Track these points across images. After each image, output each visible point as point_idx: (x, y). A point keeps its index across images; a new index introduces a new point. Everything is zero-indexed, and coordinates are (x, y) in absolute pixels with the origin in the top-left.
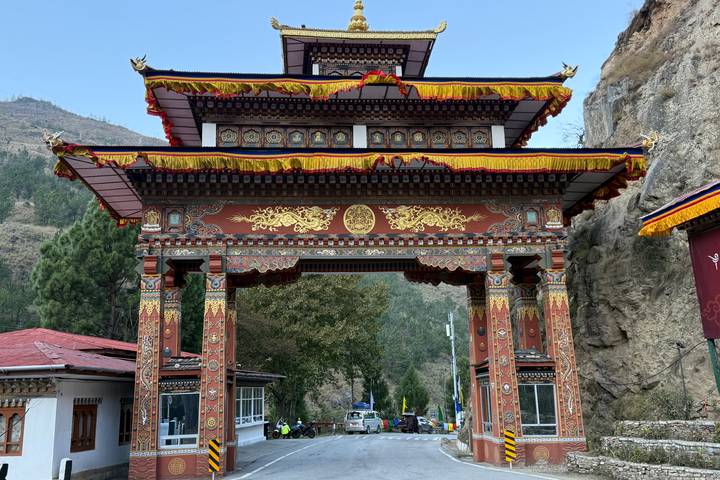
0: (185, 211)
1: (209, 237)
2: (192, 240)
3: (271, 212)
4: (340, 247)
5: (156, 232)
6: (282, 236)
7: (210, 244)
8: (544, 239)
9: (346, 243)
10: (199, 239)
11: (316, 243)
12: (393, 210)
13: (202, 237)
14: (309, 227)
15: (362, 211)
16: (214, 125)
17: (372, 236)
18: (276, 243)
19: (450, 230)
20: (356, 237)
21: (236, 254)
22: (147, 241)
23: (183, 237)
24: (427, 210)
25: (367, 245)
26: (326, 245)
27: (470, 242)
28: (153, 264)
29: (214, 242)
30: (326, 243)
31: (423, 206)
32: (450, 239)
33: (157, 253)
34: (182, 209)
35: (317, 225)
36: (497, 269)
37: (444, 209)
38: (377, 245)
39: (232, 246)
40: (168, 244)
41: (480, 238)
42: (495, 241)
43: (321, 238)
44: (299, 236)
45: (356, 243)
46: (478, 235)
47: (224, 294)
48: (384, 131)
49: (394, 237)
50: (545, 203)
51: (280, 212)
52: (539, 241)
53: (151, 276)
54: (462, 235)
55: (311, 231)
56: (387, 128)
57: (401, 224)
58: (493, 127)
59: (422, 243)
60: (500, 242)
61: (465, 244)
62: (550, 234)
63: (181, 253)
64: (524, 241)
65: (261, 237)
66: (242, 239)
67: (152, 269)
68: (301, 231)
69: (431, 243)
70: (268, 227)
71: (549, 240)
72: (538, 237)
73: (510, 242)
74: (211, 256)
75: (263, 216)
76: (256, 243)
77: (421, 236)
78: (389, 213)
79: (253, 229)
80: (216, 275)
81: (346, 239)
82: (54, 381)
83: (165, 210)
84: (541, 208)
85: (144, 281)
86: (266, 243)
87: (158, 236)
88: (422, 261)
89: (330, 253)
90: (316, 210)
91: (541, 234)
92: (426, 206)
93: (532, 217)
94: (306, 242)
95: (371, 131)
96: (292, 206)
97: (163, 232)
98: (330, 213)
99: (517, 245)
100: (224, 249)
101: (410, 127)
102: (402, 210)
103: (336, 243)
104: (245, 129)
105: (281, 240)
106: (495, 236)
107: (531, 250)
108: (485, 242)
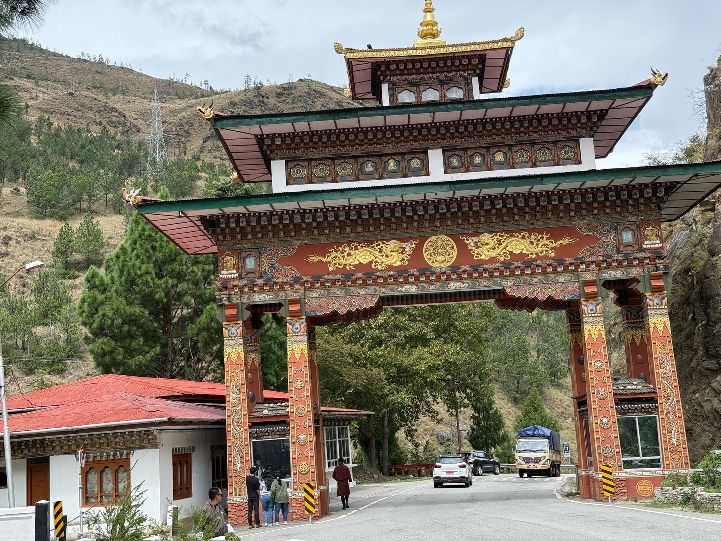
0: (260, 254)
1: (286, 280)
2: (270, 284)
3: (347, 249)
4: (422, 282)
5: (234, 278)
6: (360, 275)
7: (287, 287)
8: (641, 261)
9: (427, 278)
10: (276, 283)
11: (396, 279)
12: (475, 239)
13: (280, 280)
14: (388, 263)
15: (442, 242)
16: (283, 162)
17: (454, 268)
18: (354, 281)
19: (538, 257)
20: (437, 271)
21: (315, 295)
22: (226, 288)
23: (260, 281)
24: (511, 236)
25: (449, 279)
26: (406, 281)
27: (560, 269)
28: (233, 312)
29: (292, 285)
30: (406, 279)
31: (507, 233)
32: (538, 266)
33: (236, 299)
34: (258, 252)
35: (395, 260)
36: (591, 297)
37: (530, 235)
38: (459, 277)
39: (309, 288)
40: (246, 289)
41: (571, 264)
42: (588, 266)
43: (401, 274)
44: (378, 274)
45: (438, 277)
46: (569, 260)
47: (306, 338)
48: (461, 153)
49: (478, 268)
50: (642, 221)
51: (357, 249)
52: (636, 263)
53: (232, 323)
54: (551, 262)
55: (390, 267)
56: (465, 150)
57: (485, 254)
58: (581, 140)
59: (508, 273)
60: (593, 267)
61: (555, 271)
62: (648, 255)
63: (259, 298)
64: (620, 263)
65: (337, 277)
66: (319, 279)
67: (232, 316)
68: (379, 267)
69: (518, 272)
70: (346, 265)
71: (647, 262)
72: (635, 259)
73: (604, 265)
74: (290, 300)
75: (339, 255)
76: (334, 283)
77: (507, 265)
78: (471, 242)
79: (331, 269)
80: (296, 318)
81: (427, 273)
82: (155, 433)
83: (240, 256)
84: (638, 227)
85: (226, 329)
86: (344, 282)
87: (236, 283)
88: (509, 292)
89: (412, 289)
90: (393, 244)
91: (639, 255)
92: (511, 233)
93: (628, 237)
94: (385, 279)
95: (448, 154)
96: (369, 243)
97: (240, 278)
98: (409, 247)
99: (612, 268)
100: (302, 291)
101: (490, 147)
102: (485, 237)
103: (417, 278)
104: (314, 163)
105: (359, 278)
106: (587, 260)
107: (628, 273)
108: (577, 267)
